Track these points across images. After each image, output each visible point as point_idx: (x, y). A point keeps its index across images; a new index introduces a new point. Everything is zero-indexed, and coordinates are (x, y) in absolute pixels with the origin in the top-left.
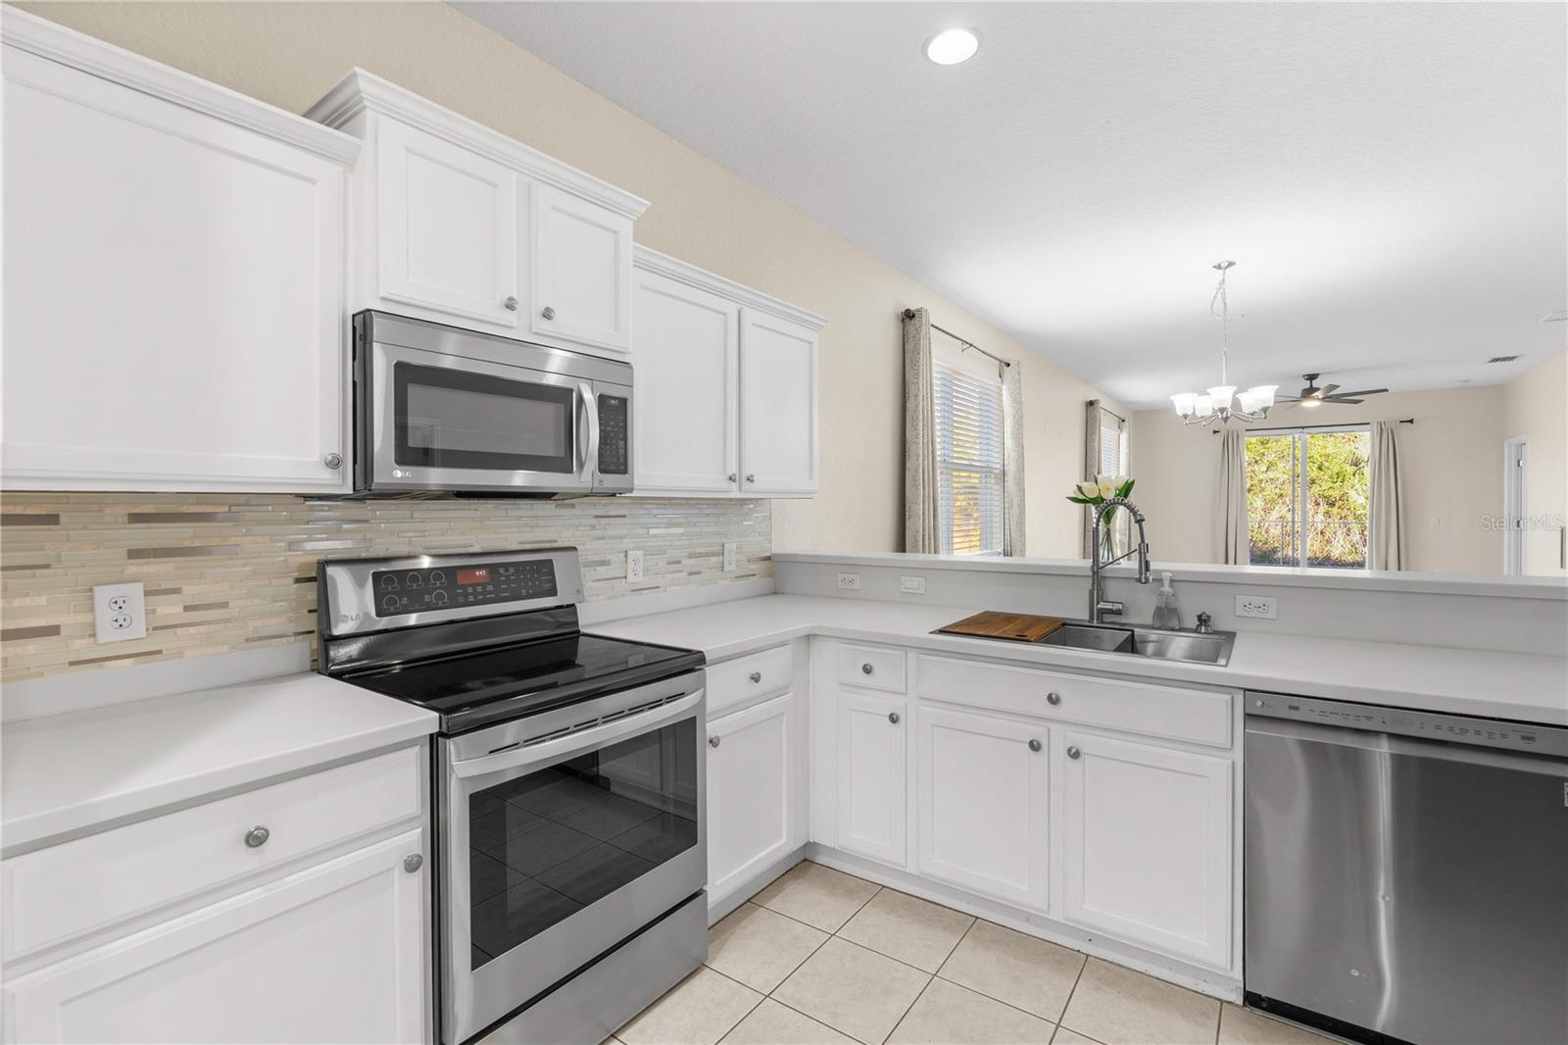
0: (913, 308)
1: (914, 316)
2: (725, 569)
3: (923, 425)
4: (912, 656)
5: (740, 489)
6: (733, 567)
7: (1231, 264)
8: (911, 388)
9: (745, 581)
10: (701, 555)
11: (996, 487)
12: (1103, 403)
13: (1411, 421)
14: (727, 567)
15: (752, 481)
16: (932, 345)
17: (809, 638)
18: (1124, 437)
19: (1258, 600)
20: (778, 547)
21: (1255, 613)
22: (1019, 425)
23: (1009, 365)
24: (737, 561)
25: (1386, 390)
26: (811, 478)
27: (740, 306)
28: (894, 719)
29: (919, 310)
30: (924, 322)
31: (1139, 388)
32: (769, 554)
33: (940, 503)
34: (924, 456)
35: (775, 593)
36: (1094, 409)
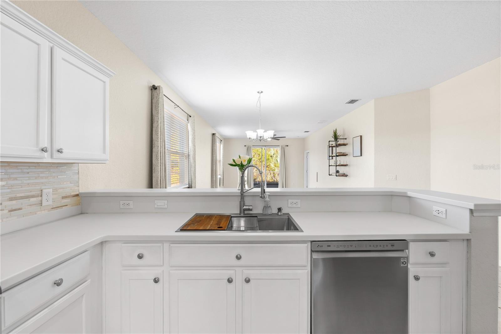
0: (156, 85)
1: (156, 88)
2: (43, 204)
3: (161, 134)
4: (166, 245)
5: (52, 157)
6: (50, 203)
7: (262, 92)
8: (155, 118)
9: (59, 210)
10: (22, 198)
11: (185, 160)
12: (217, 135)
13: (288, 146)
14: (44, 203)
15: (61, 152)
16: (164, 102)
17: (102, 243)
18: (222, 146)
19: (295, 201)
20: (83, 189)
21: (294, 206)
22: (194, 139)
23: (191, 117)
24: (53, 199)
25: (285, 137)
26: (104, 152)
27: (52, 45)
28: (156, 281)
29: (159, 87)
30: (161, 92)
31: (227, 131)
32: (77, 193)
33: (167, 166)
34: (161, 147)
35: (82, 213)
36: (215, 136)
